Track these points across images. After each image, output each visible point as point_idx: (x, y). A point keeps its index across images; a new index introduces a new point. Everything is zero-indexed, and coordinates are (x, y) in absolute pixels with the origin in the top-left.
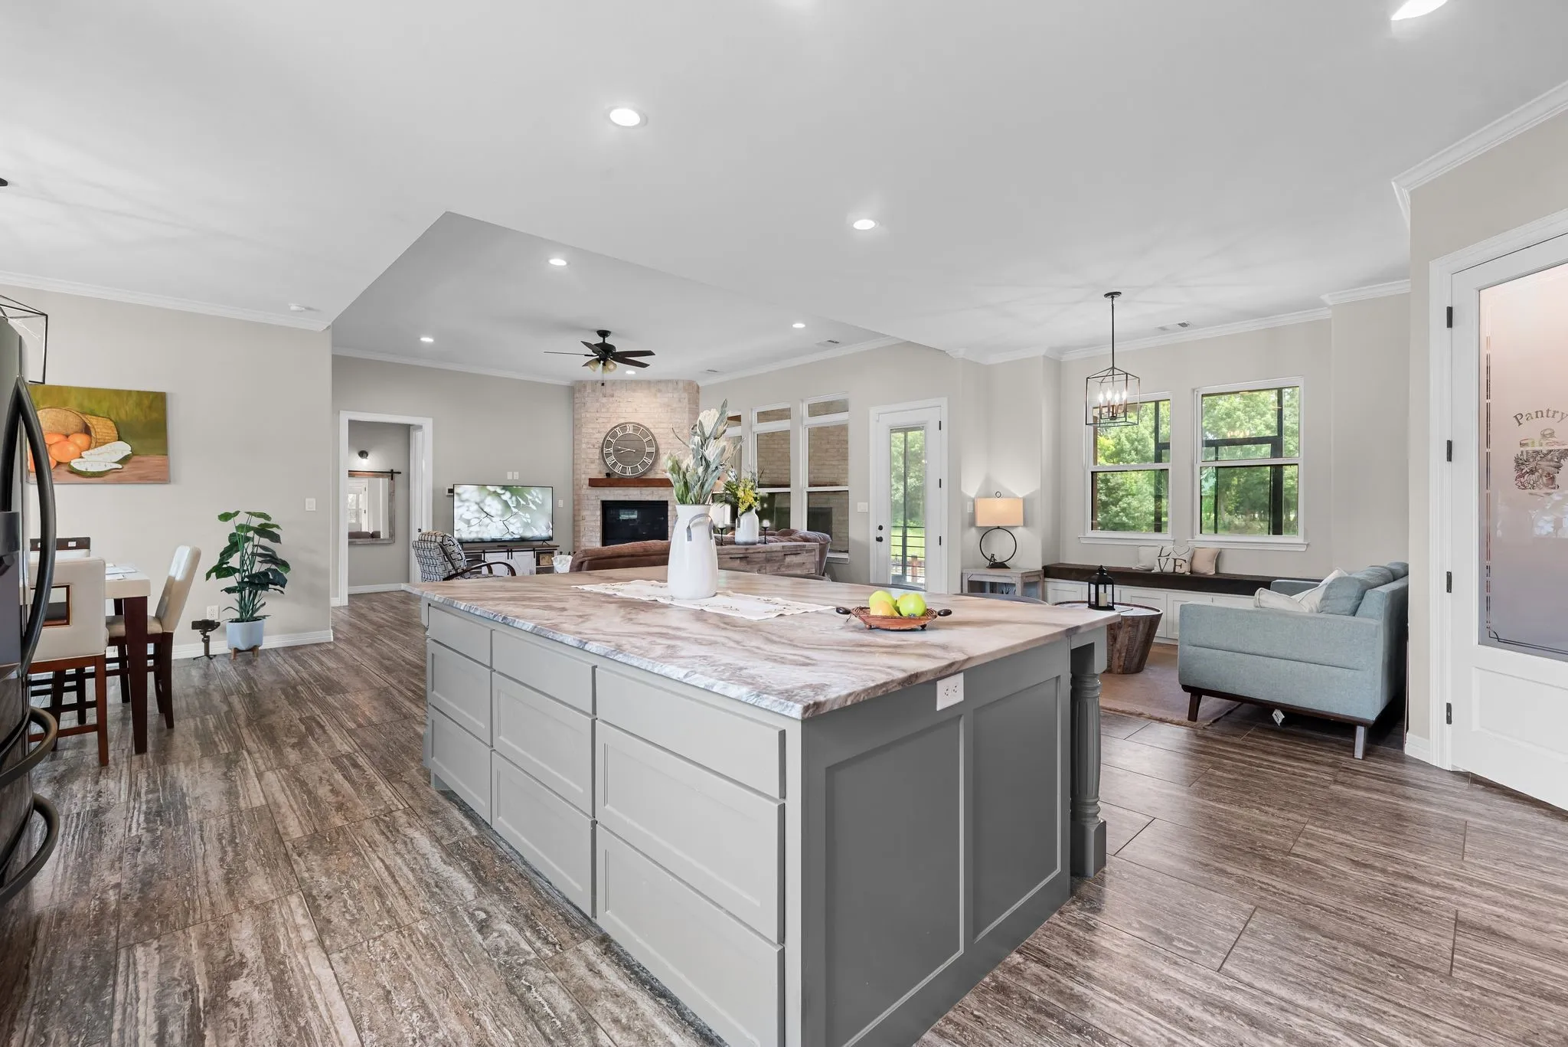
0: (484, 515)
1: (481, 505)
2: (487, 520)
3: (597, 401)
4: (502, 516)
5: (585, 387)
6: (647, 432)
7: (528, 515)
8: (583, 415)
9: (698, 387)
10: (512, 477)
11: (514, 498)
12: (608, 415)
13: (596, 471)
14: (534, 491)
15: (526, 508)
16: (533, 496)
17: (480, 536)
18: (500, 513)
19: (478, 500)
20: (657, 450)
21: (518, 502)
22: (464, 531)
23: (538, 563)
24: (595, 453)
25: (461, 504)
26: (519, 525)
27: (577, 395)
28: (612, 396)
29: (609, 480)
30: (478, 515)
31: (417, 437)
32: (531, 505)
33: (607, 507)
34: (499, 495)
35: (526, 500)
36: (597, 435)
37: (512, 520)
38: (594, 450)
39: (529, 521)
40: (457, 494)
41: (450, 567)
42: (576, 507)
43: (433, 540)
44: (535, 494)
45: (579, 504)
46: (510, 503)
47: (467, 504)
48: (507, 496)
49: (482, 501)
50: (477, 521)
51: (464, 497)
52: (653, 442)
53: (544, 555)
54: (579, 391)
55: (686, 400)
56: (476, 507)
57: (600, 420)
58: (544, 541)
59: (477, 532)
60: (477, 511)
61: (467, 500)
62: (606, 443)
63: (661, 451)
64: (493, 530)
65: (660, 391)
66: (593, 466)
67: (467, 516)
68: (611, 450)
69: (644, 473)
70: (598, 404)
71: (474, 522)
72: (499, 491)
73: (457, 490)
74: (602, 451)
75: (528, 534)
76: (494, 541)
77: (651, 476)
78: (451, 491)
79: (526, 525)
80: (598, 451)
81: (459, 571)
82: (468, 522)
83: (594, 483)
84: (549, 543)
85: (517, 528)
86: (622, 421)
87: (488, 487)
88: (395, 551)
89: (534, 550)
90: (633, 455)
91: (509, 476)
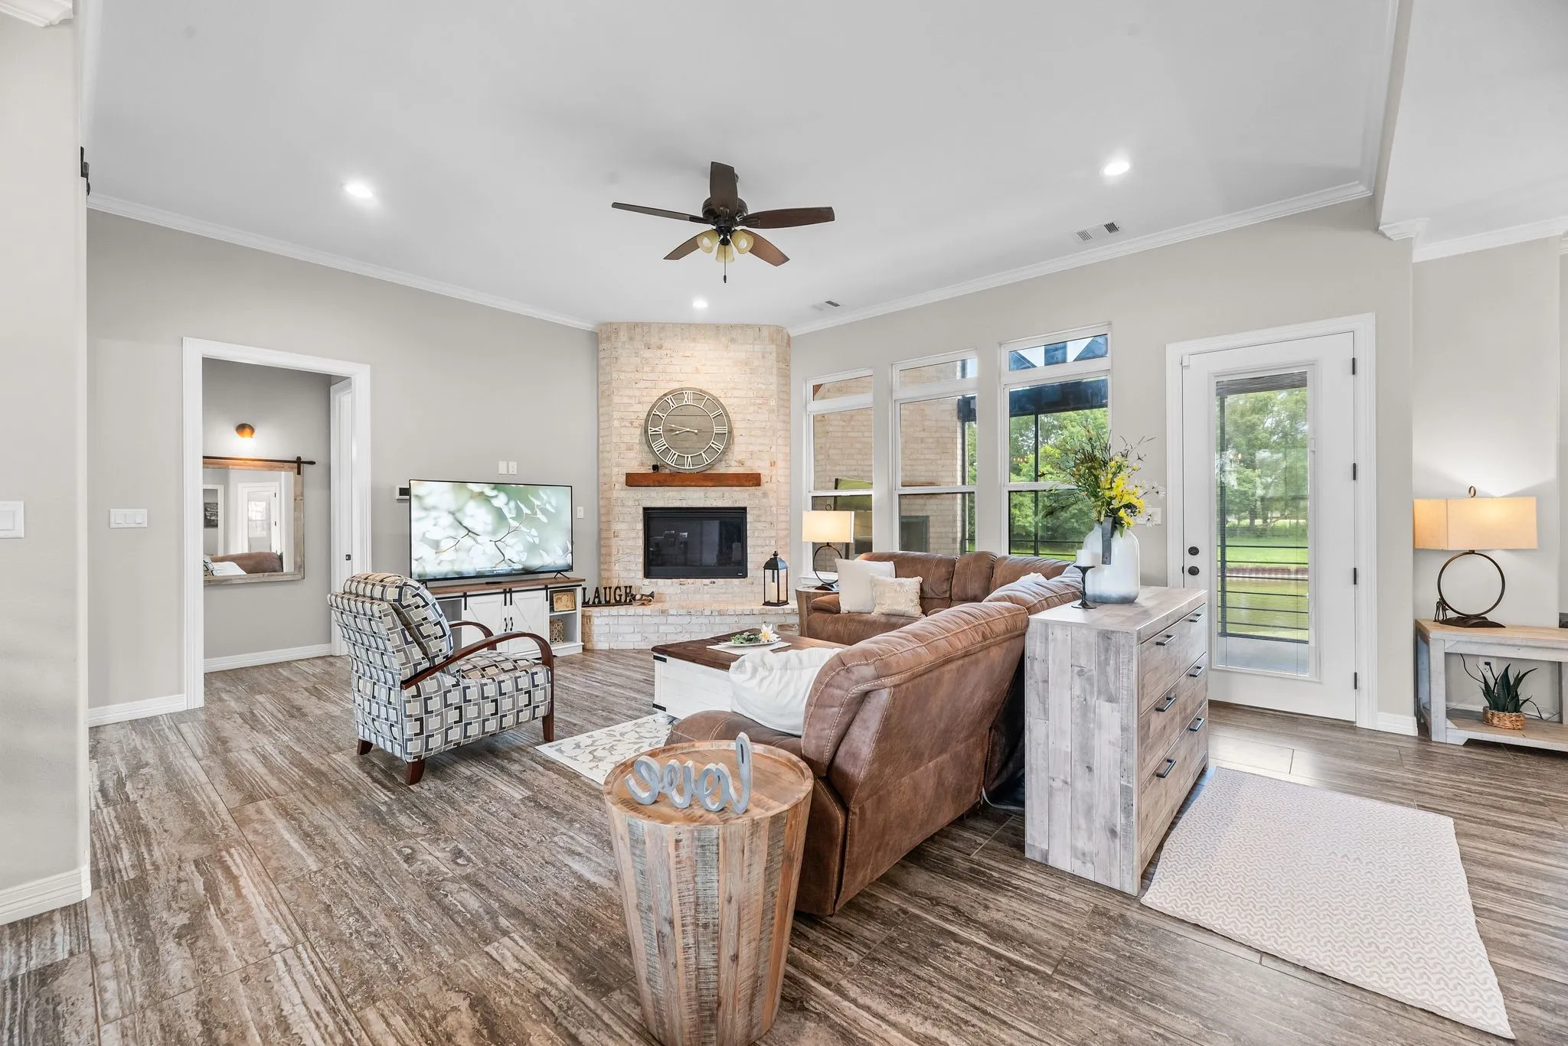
0: (465, 532)
1: (459, 515)
2: (468, 541)
3: (637, 354)
4: (494, 532)
5: (617, 332)
6: (715, 402)
7: (534, 532)
8: (615, 375)
9: (789, 336)
10: (506, 469)
11: (512, 504)
12: (651, 376)
13: (637, 462)
14: (543, 493)
15: (531, 520)
16: (541, 499)
17: (457, 568)
18: (489, 528)
19: (453, 508)
20: (730, 432)
21: (518, 510)
22: (427, 561)
23: (552, 609)
24: (635, 435)
25: (423, 514)
26: (520, 547)
27: (603, 345)
28: (660, 347)
29: (657, 476)
30: (453, 534)
31: (341, 400)
32: (540, 515)
33: (650, 515)
34: (488, 499)
35: (531, 507)
36: (637, 408)
37: (510, 540)
38: (633, 430)
39: (537, 541)
40: (417, 496)
41: (417, 653)
42: (604, 519)
43: (377, 593)
44: (545, 497)
45: (608, 513)
46: (505, 511)
47: (434, 514)
48: (500, 500)
49: (460, 510)
50: (452, 542)
51: (429, 501)
52: (723, 416)
53: (560, 595)
54: (608, 338)
55: (774, 354)
56: (450, 519)
57: (642, 384)
58: (559, 572)
59: (452, 562)
60: (451, 526)
61: (434, 508)
62: (651, 418)
63: (736, 432)
64: (479, 559)
65: (733, 340)
66: (631, 454)
67: (435, 534)
68: (660, 429)
69: (711, 465)
70: (638, 360)
71: (446, 544)
72: (488, 491)
73: (417, 489)
74: (646, 432)
75: (535, 562)
76: (479, 576)
77: (721, 469)
78: (405, 492)
79: (532, 548)
80: (638, 431)
81: (438, 661)
82: (436, 545)
83: (633, 480)
84: (567, 574)
85: (518, 553)
86: (675, 386)
87: (470, 486)
88: (305, 595)
89: (546, 588)
90: (695, 438)
91: (502, 468)
